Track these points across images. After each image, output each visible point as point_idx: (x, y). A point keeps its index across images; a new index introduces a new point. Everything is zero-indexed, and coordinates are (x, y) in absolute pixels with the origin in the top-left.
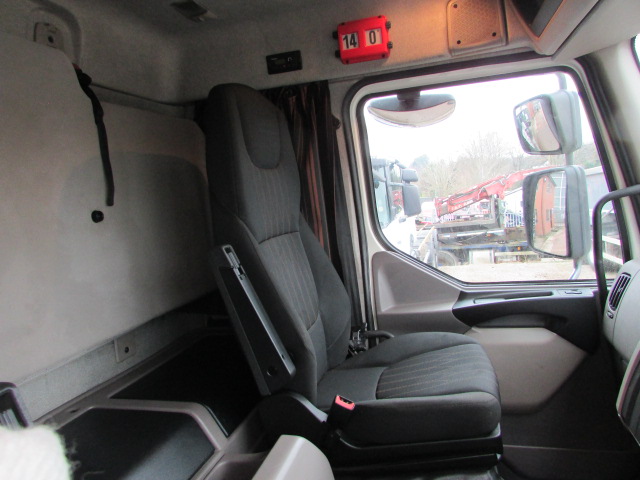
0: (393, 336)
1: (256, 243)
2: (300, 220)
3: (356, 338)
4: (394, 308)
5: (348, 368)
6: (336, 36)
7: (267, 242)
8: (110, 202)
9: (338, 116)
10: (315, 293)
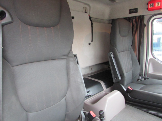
0: (150, 79)
1: (118, 53)
2: (131, 48)
3: (140, 77)
4: (153, 73)
5: (136, 83)
6: (148, 4)
7: (121, 53)
8: (92, 41)
9: (146, 24)
10: (131, 65)
